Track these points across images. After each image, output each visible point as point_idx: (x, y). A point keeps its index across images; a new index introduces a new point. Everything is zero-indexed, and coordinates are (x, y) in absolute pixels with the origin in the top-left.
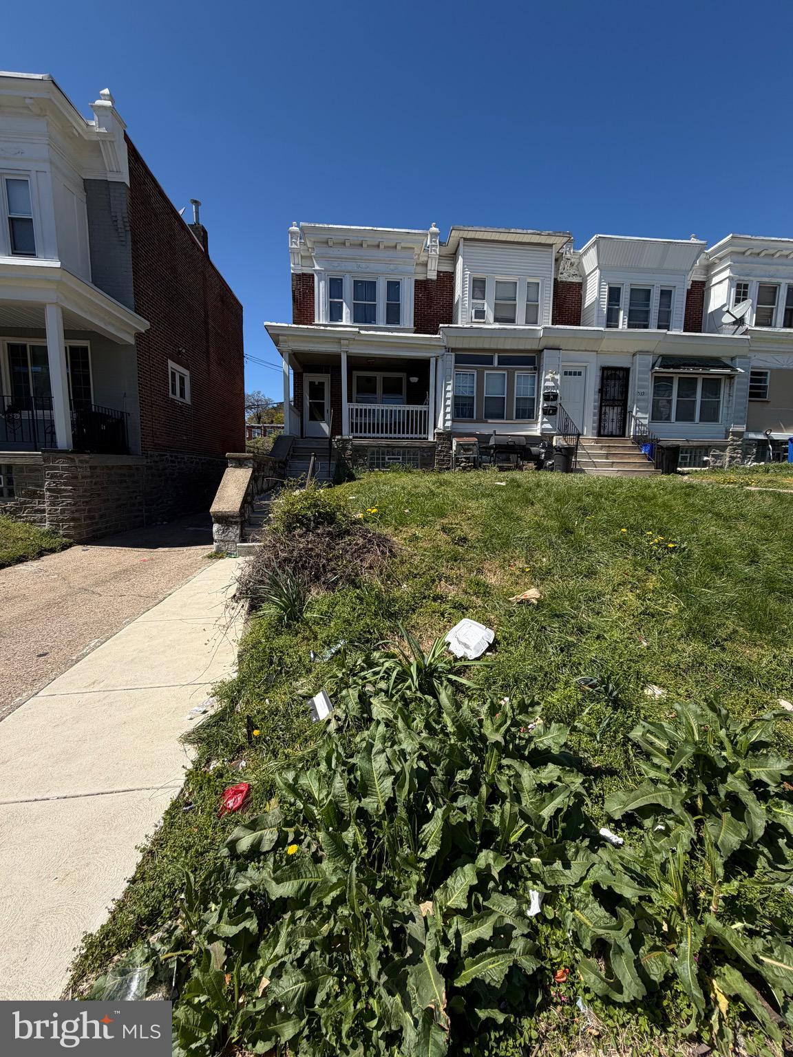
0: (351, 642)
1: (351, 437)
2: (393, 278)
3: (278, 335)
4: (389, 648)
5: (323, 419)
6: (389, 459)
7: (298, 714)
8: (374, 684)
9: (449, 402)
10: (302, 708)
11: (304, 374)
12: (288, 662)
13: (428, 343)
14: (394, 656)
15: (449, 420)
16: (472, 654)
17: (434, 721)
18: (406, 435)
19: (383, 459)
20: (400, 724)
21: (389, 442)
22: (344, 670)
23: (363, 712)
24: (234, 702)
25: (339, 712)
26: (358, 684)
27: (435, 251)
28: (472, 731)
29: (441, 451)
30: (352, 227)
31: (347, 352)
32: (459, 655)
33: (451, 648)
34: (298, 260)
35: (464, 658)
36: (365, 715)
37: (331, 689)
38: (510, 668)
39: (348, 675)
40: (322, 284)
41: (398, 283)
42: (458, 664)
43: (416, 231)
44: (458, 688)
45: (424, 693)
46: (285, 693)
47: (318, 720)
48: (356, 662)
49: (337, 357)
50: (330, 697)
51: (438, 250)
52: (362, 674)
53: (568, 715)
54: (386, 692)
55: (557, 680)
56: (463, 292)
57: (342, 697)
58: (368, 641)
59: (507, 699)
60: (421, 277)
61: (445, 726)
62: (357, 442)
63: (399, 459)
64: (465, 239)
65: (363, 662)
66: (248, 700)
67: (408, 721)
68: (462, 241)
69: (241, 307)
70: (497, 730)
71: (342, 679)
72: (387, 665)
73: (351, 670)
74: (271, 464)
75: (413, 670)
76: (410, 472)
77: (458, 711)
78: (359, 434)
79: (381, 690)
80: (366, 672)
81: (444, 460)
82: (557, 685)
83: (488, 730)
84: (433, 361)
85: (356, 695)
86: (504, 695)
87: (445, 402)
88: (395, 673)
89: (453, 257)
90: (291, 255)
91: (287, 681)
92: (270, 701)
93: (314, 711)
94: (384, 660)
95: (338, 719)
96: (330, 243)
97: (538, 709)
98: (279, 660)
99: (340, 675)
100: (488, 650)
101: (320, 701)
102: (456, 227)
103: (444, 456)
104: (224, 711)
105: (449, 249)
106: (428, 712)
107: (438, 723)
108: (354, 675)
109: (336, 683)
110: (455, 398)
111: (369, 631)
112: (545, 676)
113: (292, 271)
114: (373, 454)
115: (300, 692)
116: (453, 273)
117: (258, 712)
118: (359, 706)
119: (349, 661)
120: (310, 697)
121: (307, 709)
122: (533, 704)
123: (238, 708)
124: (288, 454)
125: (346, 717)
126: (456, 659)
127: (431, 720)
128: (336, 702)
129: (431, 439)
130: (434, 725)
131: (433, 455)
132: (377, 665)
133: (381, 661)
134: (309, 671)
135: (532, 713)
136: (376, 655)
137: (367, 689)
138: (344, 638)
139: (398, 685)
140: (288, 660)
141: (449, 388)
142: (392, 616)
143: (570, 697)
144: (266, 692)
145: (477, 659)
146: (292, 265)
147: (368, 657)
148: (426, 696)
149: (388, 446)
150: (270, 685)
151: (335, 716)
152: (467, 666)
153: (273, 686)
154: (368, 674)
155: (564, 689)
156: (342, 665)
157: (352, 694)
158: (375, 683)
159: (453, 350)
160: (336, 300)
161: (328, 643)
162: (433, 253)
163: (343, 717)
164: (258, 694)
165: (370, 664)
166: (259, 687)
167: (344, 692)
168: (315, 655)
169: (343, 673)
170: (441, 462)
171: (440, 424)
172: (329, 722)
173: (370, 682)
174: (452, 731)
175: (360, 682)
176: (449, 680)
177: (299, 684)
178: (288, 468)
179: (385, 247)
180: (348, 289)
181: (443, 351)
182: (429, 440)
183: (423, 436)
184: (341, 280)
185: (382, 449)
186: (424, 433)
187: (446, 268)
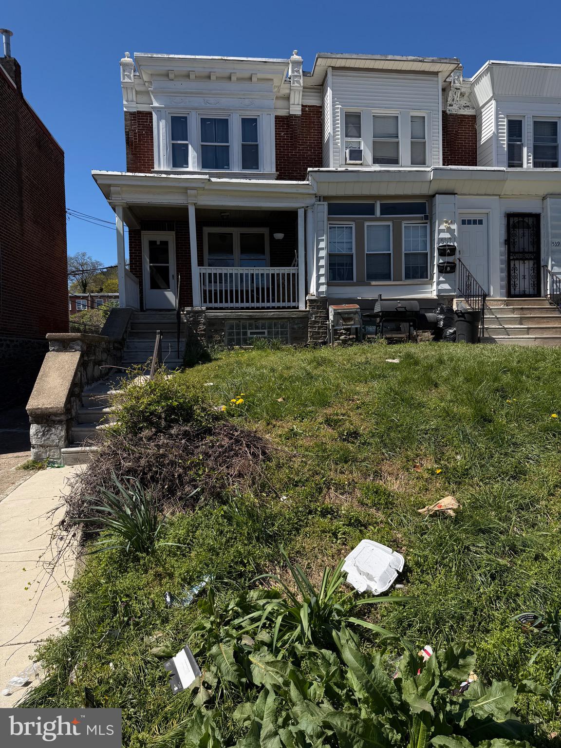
0: (219, 577)
1: (204, 308)
2: (250, 115)
3: (110, 186)
4: (268, 583)
5: (168, 287)
6: (251, 333)
7: (153, 681)
8: (253, 635)
9: (322, 262)
10: (158, 674)
11: (143, 232)
12: (137, 610)
13: (294, 190)
14: (276, 595)
15: (323, 284)
16: (378, 588)
17: (335, 684)
18: (271, 304)
19: (245, 334)
20: (294, 692)
21: (249, 313)
22: (212, 618)
23: (240, 676)
24: (66, 669)
25: (209, 677)
26: (231, 636)
27: (298, 82)
28: (390, 699)
29: (315, 322)
30: (197, 57)
31: (195, 204)
32: (361, 589)
33: (350, 580)
34: (132, 95)
35: (367, 594)
36: (244, 680)
37: (196, 644)
38: (428, 604)
39: (219, 625)
40: (162, 124)
41: (255, 120)
42: (360, 602)
43: (275, 60)
44: (364, 636)
45: (320, 646)
46: (135, 654)
47: (181, 689)
48: (228, 606)
49: (183, 211)
50: (196, 656)
51: (301, 81)
52: (236, 622)
53: (509, 665)
54: (270, 645)
55: (490, 619)
56: (334, 129)
57: (211, 656)
58: (241, 575)
59: (428, 648)
60: (282, 113)
61: (351, 690)
62: (212, 314)
63: (264, 333)
64: (334, 68)
65: (237, 605)
66: (86, 666)
67: (303, 686)
68: (330, 70)
69: (62, 153)
70: (423, 695)
71: (211, 630)
72: (269, 608)
73: (221, 617)
74: (103, 345)
75: (304, 614)
76: (278, 349)
77: (369, 672)
78: (213, 305)
79: (263, 643)
80: (241, 620)
81: (318, 333)
82: (491, 625)
83: (410, 695)
84: (301, 213)
85: (231, 652)
86: (424, 643)
87: (318, 262)
88: (280, 618)
89: (321, 88)
90: (124, 92)
91: (137, 635)
92: (116, 666)
93: (175, 676)
94: (265, 601)
95: (208, 687)
96: (171, 76)
97: (472, 660)
98: (125, 608)
99: (208, 626)
100: (398, 581)
101: (182, 662)
102: (322, 54)
103: (319, 328)
104: (53, 681)
105: (315, 80)
106: (328, 673)
107: (342, 687)
108: (227, 623)
109: (203, 636)
110: (331, 256)
111: (242, 562)
112: (475, 613)
113: (125, 109)
114: (232, 327)
115: (155, 650)
116: (321, 107)
117: (100, 682)
118: (235, 668)
119: (218, 604)
120: (168, 657)
121: (165, 673)
122: (465, 654)
123: (73, 677)
124: (126, 332)
125: (219, 682)
126: (357, 596)
127: (332, 684)
128: (204, 662)
129: (302, 307)
130: (337, 690)
131: (306, 327)
132: (256, 608)
133: (261, 602)
134: (165, 621)
135: (464, 666)
136: (253, 594)
137: (243, 642)
138: (210, 573)
139: (284, 635)
140: (136, 607)
141: (322, 245)
142: (270, 539)
143: (509, 641)
144: (109, 652)
145: (385, 594)
146: (125, 103)
147: (243, 598)
148: (323, 651)
149: (251, 318)
150: (115, 642)
151: (204, 683)
152: (371, 605)
153: (118, 644)
154: (244, 621)
155: (501, 630)
156: (209, 611)
157: (225, 651)
158: (255, 634)
159: (325, 198)
160: (179, 142)
161: (189, 581)
162: (296, 84)
163: (214, 682)
164: (99, 657)
165: (246, 607)
166: (99, 647)
167: (214, 649)
168: (172, 598)
169: (212, 623)
170: (316, 335)
171: (313, 289)
172: (196, 691)
173: (247, 633)
174: (361, 697)
175: (234, 633)
176: (351, 625)
177: (153, 639)
179: (238, 79)
180: (194, 128)
181: (313, 200)
182: (300, 309)
183: (292, 304)
184: (186, 118)
185: (242, 321)
186: (294, 301)
187: (313, 101)
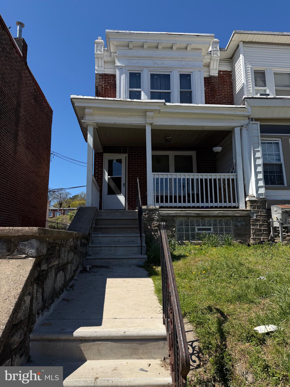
1: (157, 207)
2: (185, 71)
3: (84, 108)
5: (120, 193)
6: (199, 229)
9: (260, 169)
11: (104, 154)
15: (261, 187)
18: (214, 204)
19: (193, 230)
21: (198, 211)
27: (217, 54)
29: (257, 220)
30: (150, 32)
31: (151, 124)
34: (101, 63)
40: (123, 77)
41: (189, 75)
43: (204, 34)
51: (219, 54)
56: (247, 81)
62: (164, 212)
63: (210, 229)
64: (244, 42)
68: (241, 45)
69: (52, 112)
74: (71, 242)
76: (230, 244)
78: (165, 204)
81: (260, 230)
84: (237, 131)
87: (255, 169)
89: (232, 59)
90: (96, 60)
96: (131, 46)
102: (237, 31)
103: (261, 225)
105: (227, 54)
110: (265, 165)
113: (96, 72)
114: (181, 225)
116: (231, 72)
124: (91, 227)
129: (242, 206)
131: (248, 225)
141: (259, 155)
146: (96, 68)
149: (198, 216)
159: (257, 120)
160: (135, 89)
162: (215, 55)
170: (258, 233)
171: (252, 191)
178: (90, 245)
179: (178, 49)
180: (146, 80)
181: (247, 121)
182: (240, 209)
183: (233, 204)
184: (140, 74)
185: (191, 219)
186: (234, 202)
187: (226, 68)
